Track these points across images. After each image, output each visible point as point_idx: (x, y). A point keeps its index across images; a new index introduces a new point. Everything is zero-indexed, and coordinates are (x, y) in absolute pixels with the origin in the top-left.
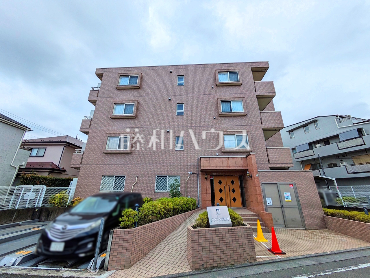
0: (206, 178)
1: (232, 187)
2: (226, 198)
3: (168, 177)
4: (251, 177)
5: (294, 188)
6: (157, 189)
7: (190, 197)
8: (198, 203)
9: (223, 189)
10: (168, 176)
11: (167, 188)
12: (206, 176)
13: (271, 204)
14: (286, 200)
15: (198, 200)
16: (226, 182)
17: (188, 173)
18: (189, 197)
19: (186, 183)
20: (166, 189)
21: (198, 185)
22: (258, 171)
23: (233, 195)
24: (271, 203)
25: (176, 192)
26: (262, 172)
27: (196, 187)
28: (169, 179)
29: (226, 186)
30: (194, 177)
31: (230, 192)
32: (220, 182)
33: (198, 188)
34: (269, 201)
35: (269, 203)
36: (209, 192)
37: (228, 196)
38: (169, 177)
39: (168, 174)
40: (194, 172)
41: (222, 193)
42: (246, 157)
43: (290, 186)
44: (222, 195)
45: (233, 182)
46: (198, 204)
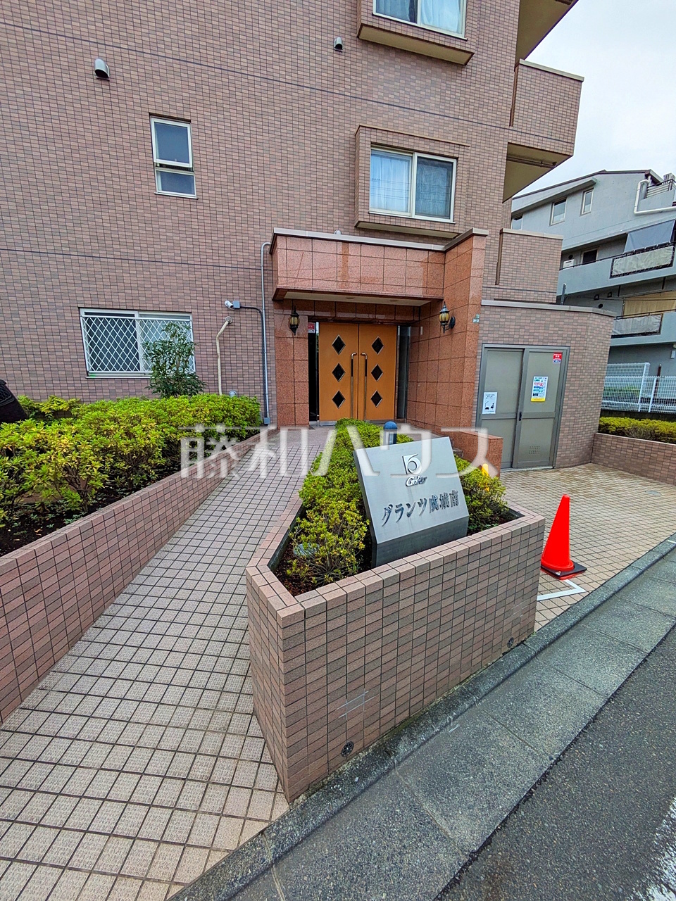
0: (293, 328)
1: (375, 360)
2: (352, 394)
3: (137, 316)
4: (452, 325)
5: (563, 364)
6: (95, 367)
7: (238, 395)
8: (266, 413)
9: (346, 367)
10: (136, 314)
11: (141, 362)
12: (294, 320)
13: (493, 411)
14: (533, 399)
15: (265, 402)
16: (358, 345)
17: (223, 305)
18: (232, 393)
19: (218, 344)
20: (138, 366)
21: (263, 353)
22: (484, 302)
23: (375, 386)
24: (492, 407)
25: (179, 377)
26: (492, 309)
27: (256, 358)
28: (142, 324)
29: (355, 359)
30: (247, 323)
31: (366, 375)
32: (339, 345)
33: (264, 363)
34: (490, 401)
35: (487, 408)
36: (304, 376)
37: (357, 388)
38: (141, 316)
39: (136, 305)
40: (247, 301)
41: (342, 379)
42: (444, 252)
43: (555, 357)
44: (342, 386)
45: (377, 346)
46: (266, 417)
